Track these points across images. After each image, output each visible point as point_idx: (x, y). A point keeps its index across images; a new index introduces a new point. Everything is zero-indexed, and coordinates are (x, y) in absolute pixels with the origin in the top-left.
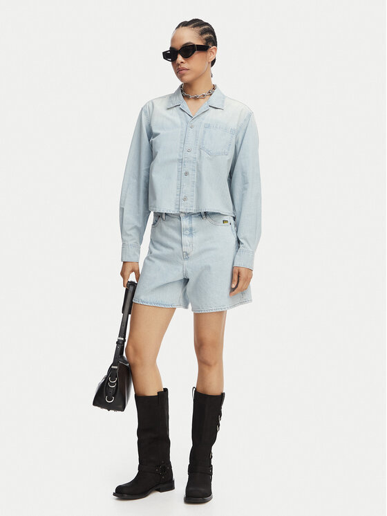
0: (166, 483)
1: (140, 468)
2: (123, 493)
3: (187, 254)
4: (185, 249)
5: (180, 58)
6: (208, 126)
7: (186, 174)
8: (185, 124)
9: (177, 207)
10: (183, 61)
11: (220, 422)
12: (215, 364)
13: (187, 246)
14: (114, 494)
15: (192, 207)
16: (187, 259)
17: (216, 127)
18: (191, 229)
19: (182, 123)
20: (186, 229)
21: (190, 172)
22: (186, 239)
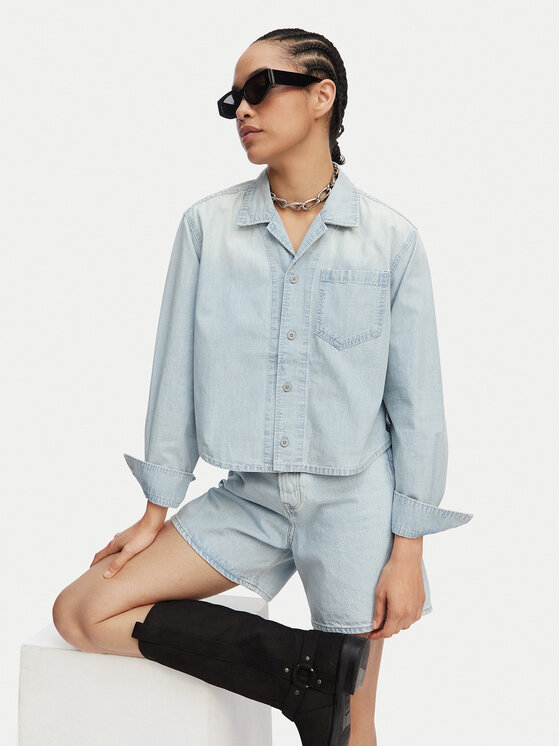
3: (292, 508)
5: (244, 107)
6: (328, 278)
7: (287, 388)
8: (279, 272)
9: (268, 459)
10: (250, 112)
15: (300, 460)
17: (346, 278)
19: (273, 270)
21: (295, 385)
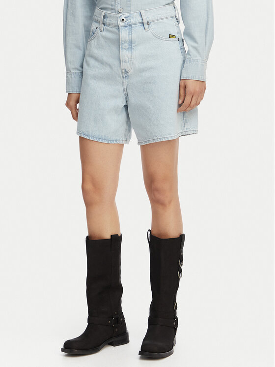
0: (119, 336)
1: (90, 320)
2: (73, 348)
3: (127, 72)
4: (123, 65)
11: (182, 267)
12: (170, 202)
13: (125, 62)
14: (63, 350)
16: (127, 77)
18: (131, 42)
20: (125, 42)
22: (125, 54)
